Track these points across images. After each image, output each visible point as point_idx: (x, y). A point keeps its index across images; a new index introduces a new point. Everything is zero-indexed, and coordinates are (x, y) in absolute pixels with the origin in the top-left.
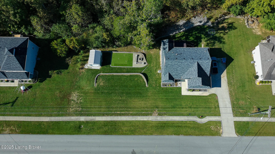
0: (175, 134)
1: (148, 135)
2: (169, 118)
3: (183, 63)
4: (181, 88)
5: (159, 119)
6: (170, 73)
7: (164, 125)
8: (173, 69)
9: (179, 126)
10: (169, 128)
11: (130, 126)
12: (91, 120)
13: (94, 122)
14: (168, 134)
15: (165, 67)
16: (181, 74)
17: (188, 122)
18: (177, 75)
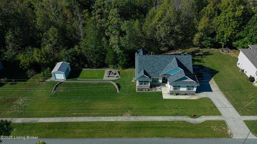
0: (157, 137)
1: (115, 138)
2: (148, 118)
3: (159, 59)
4: (161, 92)
5: (133, 119)
6: (145, 69)
7: (139, 126)
8: (149, 65)
9: (163, 127)
10: (148, 130)
11: (88, 129)
12: (31, 121)
13: (34, 123)
14: (147, 137)
15: (139, 63)
16: (159, 71)
17: (176, 122)
18: (154, 73)
